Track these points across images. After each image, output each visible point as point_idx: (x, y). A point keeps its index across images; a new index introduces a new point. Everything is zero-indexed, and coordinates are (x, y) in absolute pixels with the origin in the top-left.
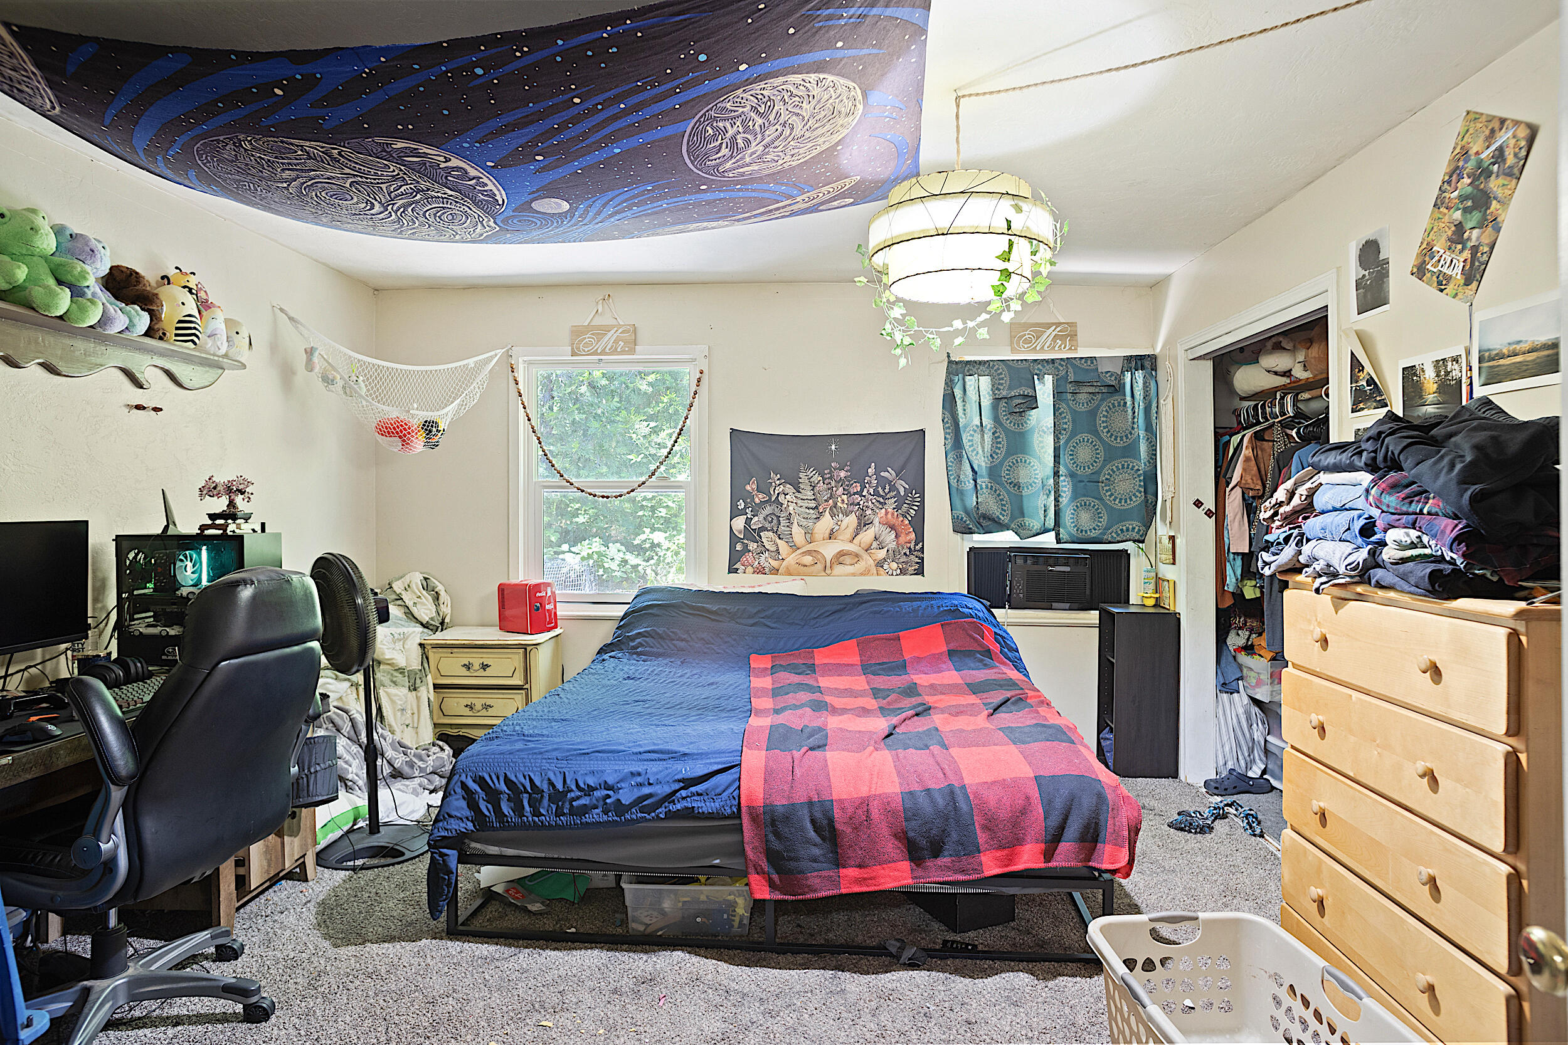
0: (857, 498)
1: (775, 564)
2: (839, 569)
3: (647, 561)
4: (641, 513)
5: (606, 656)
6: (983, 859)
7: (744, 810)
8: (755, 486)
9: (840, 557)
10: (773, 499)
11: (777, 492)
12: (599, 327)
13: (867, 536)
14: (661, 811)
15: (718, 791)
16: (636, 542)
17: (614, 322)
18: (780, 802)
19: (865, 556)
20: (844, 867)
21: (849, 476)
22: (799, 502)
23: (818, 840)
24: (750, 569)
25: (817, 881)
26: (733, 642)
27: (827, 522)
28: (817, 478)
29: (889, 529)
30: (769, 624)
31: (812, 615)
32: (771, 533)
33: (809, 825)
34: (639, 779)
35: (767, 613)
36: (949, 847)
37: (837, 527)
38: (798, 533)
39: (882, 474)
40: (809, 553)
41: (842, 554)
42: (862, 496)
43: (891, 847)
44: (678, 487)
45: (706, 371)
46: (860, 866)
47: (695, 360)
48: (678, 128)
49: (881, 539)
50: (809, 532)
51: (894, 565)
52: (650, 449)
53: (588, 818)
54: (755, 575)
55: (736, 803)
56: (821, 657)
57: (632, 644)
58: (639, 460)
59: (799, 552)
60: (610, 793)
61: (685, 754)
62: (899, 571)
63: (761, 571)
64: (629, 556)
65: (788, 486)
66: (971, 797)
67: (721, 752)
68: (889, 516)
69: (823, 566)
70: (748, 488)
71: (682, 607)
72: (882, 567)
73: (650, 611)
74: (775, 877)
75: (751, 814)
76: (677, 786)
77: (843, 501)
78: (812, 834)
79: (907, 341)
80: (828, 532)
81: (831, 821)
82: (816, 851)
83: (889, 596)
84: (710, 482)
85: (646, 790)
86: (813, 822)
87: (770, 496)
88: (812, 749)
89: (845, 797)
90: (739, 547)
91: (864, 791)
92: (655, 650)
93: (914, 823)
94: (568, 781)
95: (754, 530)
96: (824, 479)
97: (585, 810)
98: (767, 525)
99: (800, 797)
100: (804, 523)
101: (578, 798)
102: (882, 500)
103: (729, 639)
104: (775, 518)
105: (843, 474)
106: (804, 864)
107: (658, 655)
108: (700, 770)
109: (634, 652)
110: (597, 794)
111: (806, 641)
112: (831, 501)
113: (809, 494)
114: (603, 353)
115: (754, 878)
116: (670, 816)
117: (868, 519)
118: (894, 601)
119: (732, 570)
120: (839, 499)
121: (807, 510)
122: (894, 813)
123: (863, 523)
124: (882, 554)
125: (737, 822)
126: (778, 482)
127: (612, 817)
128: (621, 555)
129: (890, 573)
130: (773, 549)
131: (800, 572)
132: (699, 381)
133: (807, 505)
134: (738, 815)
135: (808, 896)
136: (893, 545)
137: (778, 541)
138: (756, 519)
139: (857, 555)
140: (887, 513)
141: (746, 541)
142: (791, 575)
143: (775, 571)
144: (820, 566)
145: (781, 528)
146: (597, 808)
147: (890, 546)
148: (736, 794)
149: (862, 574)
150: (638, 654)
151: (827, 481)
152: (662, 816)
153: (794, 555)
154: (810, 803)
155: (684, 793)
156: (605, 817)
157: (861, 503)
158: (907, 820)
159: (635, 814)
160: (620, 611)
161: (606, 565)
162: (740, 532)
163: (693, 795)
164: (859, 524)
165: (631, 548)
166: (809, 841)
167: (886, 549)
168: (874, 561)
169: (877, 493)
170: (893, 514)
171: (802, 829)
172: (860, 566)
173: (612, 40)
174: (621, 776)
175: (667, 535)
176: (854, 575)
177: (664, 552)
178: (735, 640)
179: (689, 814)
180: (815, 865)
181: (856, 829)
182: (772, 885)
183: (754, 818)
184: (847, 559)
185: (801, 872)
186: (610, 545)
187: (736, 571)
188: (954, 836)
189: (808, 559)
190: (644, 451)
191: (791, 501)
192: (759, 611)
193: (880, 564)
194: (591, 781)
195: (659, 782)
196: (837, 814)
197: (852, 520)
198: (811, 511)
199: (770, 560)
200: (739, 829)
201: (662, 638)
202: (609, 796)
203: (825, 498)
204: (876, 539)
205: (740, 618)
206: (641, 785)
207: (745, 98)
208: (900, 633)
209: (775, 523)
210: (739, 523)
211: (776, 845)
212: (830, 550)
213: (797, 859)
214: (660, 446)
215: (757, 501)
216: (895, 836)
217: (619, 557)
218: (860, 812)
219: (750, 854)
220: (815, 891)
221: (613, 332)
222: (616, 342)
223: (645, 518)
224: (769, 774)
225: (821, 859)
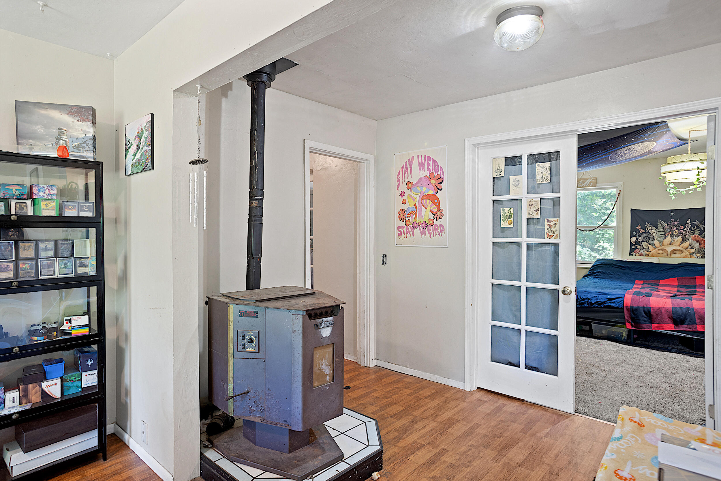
0: (682, 231)
1: (647, 253)
2: (673, 255)
3: (600, 255)
4: (598, 236)
5: (586, 277)
6: (698, 326)
7: (625, 307)
8: (640, 228)
9: (674, 251)
10: (647, 231)
11: (648, 229)
12: (584, 179)
13: (686, 244)
14: (602, 306)
15: (617, 302)
16: (595, 247)
17: (589, 177)
18: (635, 306)
19: (685, 251)
20: (653, 324)
21: (679, 224)
22: (658, 233)
23: (646, 316)
24: (637, 254)
25: (645, 326)
26: (629, 276)
27: (669, 239)
28: (665, 224)
29: (696, 242)
30: (644, 272)
31: (661, 270)
32: (646, 243)
33: (643, 312)
34: (597, 298)
35: (643, 268)
36: (687, 322)
37: (673, 241)
38: (657, 243)
39: (693, 223)
40: (661, 249)
41: (675, 250)
42: (684, 230)
43: (668, 320)
44: (611, 228)
45: (622, 190)
46: (658, 324)
47: (618, 187)
48: (608, 156)
49: (692, 245)
50: (662, 244)
51: (698, 255)
52: (603, 210)
53: (583, 306)
54: (640, 256)
55: (623, 305)
56: (662, 282)
57: (594, 275)
58: (597, 215)
59: (657, 249)
60: (589, 300)
61: (609, 294)
62: (700, 257)
63: (642, 255)
64: (592, 253)
65: (653, 227)
66: (695, 310)
67: (619, 294)
68: (696, 237)
69: (667, 254)
70: (637, 228)
71: (611, 265)
72: (693, 255)
73: (601, 265)
74: (633, 324)
75: (627, 308)
76: (606, 300)
77: (676, 232)
78: (644, 315)
79: (675, 192)
80: (669, 243)
81: (650, 312)
82: (645, 319)
83: (693, 265)
84: (623, 226)
85: (598, 300)
86: (644, 311)
87: (646, 231)
88: (646, 296)
89: (654, 307)
90: (633, 247)
91: (660, 306)
92: (602, 277)
93: (675, 315)
94: (578, 297)
95: (639, 242)
96: (668, 225)
97: (583, 304)
98: (644, 240)
99: (641, 305)
100: (659, 239)
101: (581, 301)
102: (693, 232)
103: (628, 275)
104: (647, 238)
105: (676, 223)
106: (641, 321)
107: (603, 278)
108: (613, 297)
109: (595, 277)
110: (586, 300)
111: (657, 277)
112: (671, 232)
113: (662, 230)
114: (586, 187)
115: (627, 323)
116: (605, 307)
117: (687, 238)
118: (697, 266)
119: (630, 254)
120: (674, 231)
121: (661, 235)
122: (670, 312)
123: (684, 240)
124: (693, 250)
125: (623, 310)
126: (649, 226)
127: (589, 306)
128: (589, 252)
129: (697, 257)
130: (647, 248)
131: (658, 255)
132: (619, 194)
133: (661, 233)
134: (623, 308)
135: (643, 329)
136: (698, 247)
137: (649, 245)
138: (640, 238)
139: (681, 251)
140: (695, 236)
141: (636, 245)
142: (654, 257)
143: (648, 255)
144: (665, 254)
145: (650, 241)
146: (586, 303)
147: (696, 248)
148: (623, 303)
149: (683, 257)
150: (596, 278)
151: (669, 225)
152: (602, 307)
153: (655, 250)
154: (644, 307)
155: (608, 302)
156: (588, 306)
157: (684, 233)
158: (673, 314)
159: (595, 305)
160: (590, 266)
161: (582, 256)
162: (634, 242)
163: (611, 302)
164: (683, 240)
165: (593, 250)
166: (643, 316)
167: (695, 249)
168: (689, 253)
169: (690, 229)
170: (698, 237)
171: (641, 313)
172: (683, 255)
173: (593, 146)
174: (592, 297)
175: (609, 244)
176: (680, 257)
177: (608, 252)
178: (630, 276)
179: (609, 307)
180: (645, 322)
181: (657, 315)
182: (632, 326)
183: (628, 309)
184: (677, 252)
185: (641, 323)
186: (584, 248)
187: (632, 255)
188: (688, 319)
189: (661, 252)
190: (599, 211)
191: (654, 231)
192: (640, 267)
193: (692, 254)
194: (584, 297)
195: (602, 299)
196: (651, 310)
197: (680, 239)
198: (662, 236)
199: (645, 252)
200: (623, 312)
201: (604, 274)
202: (589, 301)
203: (668, 231)
204: (690, 245)
205: (633, 269)
206: (597, 299)
207: (624, 150)
208: (696, 277)
209: (647, 239)
210: (634, 239)
211: (634, 316)
212: (670, 249)
213: (639, 320)
214: (607, 209)
215: (641, 232)
216: (669, 318)
217: (588, 253)
218: (659, 311)
219: (626, 317)
220: (645, 328)
221: (588, 180)
222: (590, 183)
223: (599, 238)
224: (632, 300)
225: (646, 321)
